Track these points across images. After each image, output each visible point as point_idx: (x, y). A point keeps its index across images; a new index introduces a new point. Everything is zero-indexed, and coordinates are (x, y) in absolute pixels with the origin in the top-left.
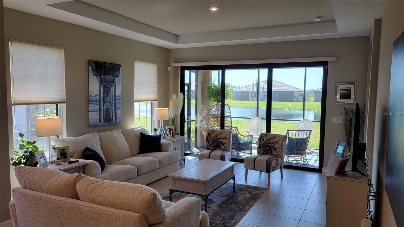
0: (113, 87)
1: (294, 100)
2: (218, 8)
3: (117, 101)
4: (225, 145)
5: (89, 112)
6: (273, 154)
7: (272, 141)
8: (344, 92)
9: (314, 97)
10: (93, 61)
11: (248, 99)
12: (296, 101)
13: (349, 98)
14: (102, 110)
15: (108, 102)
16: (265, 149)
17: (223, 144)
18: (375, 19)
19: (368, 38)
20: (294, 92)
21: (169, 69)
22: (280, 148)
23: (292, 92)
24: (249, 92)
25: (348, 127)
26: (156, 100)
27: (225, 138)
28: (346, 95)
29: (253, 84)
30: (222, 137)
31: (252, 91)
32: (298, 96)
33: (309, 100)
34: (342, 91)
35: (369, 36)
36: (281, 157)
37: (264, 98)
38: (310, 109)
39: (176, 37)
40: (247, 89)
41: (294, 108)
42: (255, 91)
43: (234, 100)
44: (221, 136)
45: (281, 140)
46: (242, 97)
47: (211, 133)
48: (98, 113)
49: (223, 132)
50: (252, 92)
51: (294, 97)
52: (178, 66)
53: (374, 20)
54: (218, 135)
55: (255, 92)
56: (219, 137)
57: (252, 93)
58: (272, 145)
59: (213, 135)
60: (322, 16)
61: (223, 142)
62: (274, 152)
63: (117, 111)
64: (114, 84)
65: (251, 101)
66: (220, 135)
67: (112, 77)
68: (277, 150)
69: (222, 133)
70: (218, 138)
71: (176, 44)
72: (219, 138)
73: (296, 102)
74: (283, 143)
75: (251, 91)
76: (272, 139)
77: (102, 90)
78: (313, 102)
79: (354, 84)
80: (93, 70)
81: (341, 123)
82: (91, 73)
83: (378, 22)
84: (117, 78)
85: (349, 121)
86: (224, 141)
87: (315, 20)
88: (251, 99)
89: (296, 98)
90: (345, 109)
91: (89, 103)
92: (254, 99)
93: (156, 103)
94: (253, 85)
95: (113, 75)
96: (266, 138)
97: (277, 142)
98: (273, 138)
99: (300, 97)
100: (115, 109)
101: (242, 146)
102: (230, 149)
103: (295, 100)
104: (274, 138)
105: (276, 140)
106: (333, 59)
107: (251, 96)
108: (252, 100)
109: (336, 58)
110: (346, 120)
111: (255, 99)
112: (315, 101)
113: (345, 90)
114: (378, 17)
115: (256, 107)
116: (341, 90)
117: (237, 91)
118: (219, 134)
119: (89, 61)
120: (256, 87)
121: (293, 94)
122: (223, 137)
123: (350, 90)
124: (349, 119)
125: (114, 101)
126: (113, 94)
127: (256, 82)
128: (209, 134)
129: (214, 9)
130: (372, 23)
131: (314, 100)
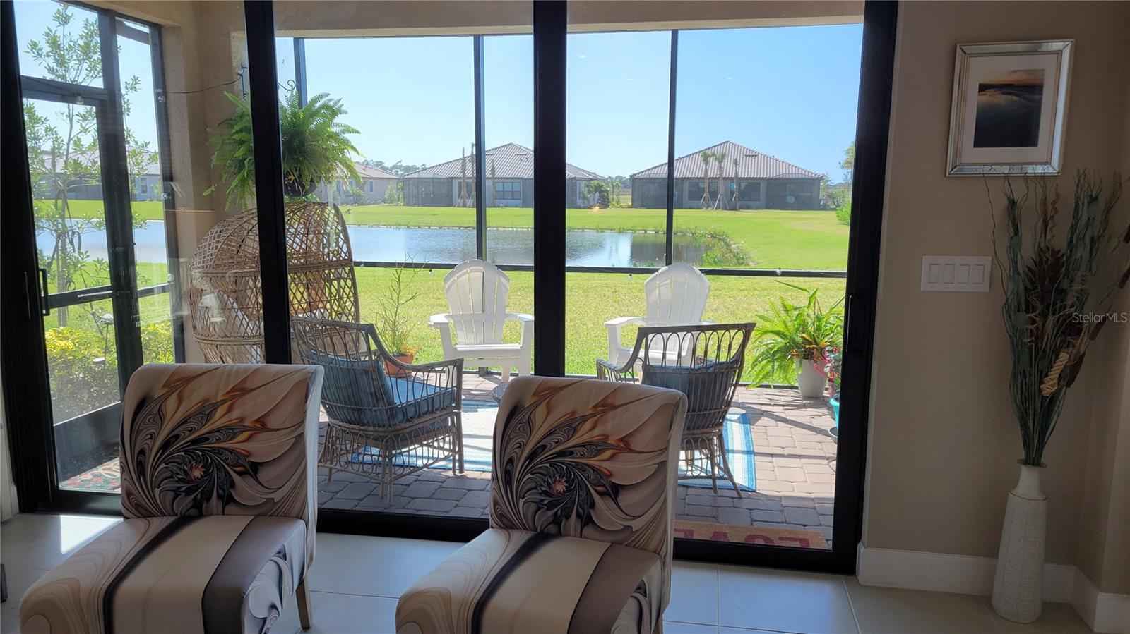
1: (578, 204)
4: (264, 475)
6: (598, 529)
7: (585, 438)
8: (1001, 99)
9: (630, 197)
11: (450, 203)
12: (582, 205)
16: (545, 493)
17: (254, 469)
20: (578, 182)
23: (574, 181)
24: (452, 182)
27: (262, 425)
28: (1008, 122)
29: (461, 157)
30: (242, 419)
31: (461, 178)
32: (589, 191)
33: (618, 202)
34: (987, 98)
36: (653, 545)
37: (496, 199)
38: (624, 229)
40: (445, 173)
41: (580, 227)
42: (468, 178)
43: (408, 204)
44: (236, 414)
46: (432, 196)
47: (155, 398)
49: (248, 385)
50: (461, 180)
51: (578, 195)
54: (215, 406)
55: (471, 180)
56: (219, 420)
57: (460, 183)
58: (592, 462)
59: (174, 412)
61: (249, 454)
62: (605, 512)
65: (458, 207)
66: (230, 410)
68: (625, 499)
69: (245, 391)
70: (217, 425)
72: (218, 430)
73: (583, 208)
75: (458, 178)
76: (588, 425)
78: (629, 207)
86: (261, 448)
88: (460, 201)
89: (584, 198)
92: (467, 200)
94: (464, 159)
96: (549, 411)
97: (625, 445)
98: (593, 415)
99: (594, 194)
101: (408, 420)
102: (305, 500)
103: (579, 202)
104: (604, 412)
105: (613, 426)
107: (460, 193)
108: (462, 204)
111: (471, 201)
112: (633, 206)
113: (1005, 88)
115: (474, 224)
116: (983, 88)
117: (418, 178)
118: (219, 397)
120: (473, 167)
121: (576, 186)
122: (247, 423)
123: (1036, 88)
127: (470, 151)
128: (143, 403)
131: (630, 204)
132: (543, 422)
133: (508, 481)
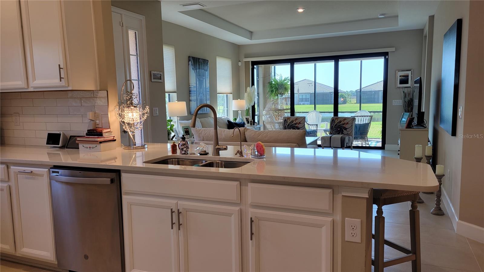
0: (204, 80)
2: (304, 9)
3: (207, 92)
5: (190, 101)
6: (344, 134)
7: (342, 123)
8: (403, 78)
9: (356, 99)
10: (192, 57)
13: (407, 83)
14: (198, 100)
15: (201, 93)
16: (337, 130)
18: (430, 15)
19: (422, 31)
21: (240, 64)
22: (350, 128)
23: (331, 93)
25: (407, 107)
26: (232, 93)
27: (300, 123)
28: (404, 81)
30: (297, 122)
33: (350, 101)
34: (401, 78)
35: (423, 29)
36: (351, 135)
39: (251, 34)
45: (351, 121)
47: (287, 119)
48: (196, 102)
52: (249, 61)
53: (428, 17)
56: (294, 122)
58: (343, 126)
59: (289, 122)
60: (385, 13)
61: (298, 127)
62: (345, 132)
63: (207, 101)
64: (205, 78)
67: (203, 71)
68: (347, 130)
69: (297, 119)
71: (250, 40)
72: (294, 124)
74: (352, 123)
76: (342, 121)
77: (197, 83)
78: (355, 103)
79: (411, 70)
80: (192, 65)
81: (400, 104)
82: (191, 68)
83: (432, 18)
84: (206, 72)
85: (407, 103)
86: (300, 126)
87: (379, 17)
90: (404, 92)
91: (190, 94)
93: (231, 96)
95: (204, 69)
96: (337, 120)
97: (347, 123)
99: (340, 99)
100: (206, 100)
101: (309, 134)
105: (346, 121)
106: (393, 49)
109: (396, 49)
110: (405, 101)
112: (357, 103)
113: (403, 76)
114: (432, 14)
116: (400, 76)
118: (294, 120)
119: (189, 57)
123: (408, 76)
124: (407, 101)
125: (205, 92)
126: (205, 87)
128: (285, 120)
129: (301, 10)
130: (426, 19)
132: (336, 122)
133: (332, 129)
